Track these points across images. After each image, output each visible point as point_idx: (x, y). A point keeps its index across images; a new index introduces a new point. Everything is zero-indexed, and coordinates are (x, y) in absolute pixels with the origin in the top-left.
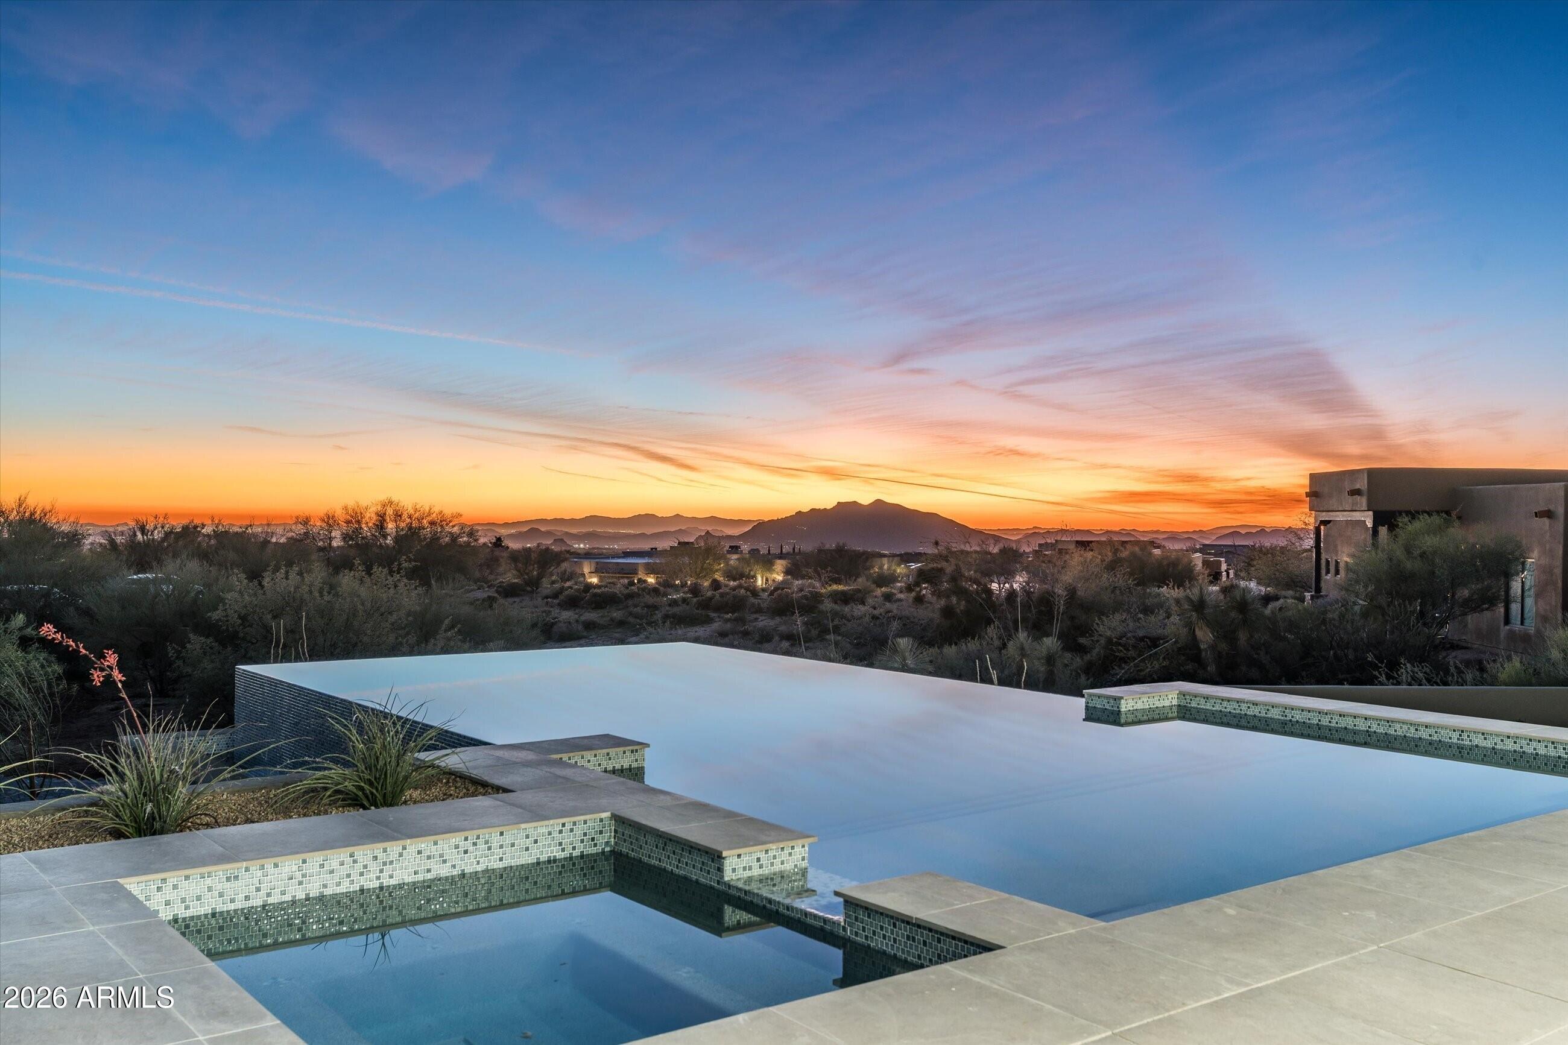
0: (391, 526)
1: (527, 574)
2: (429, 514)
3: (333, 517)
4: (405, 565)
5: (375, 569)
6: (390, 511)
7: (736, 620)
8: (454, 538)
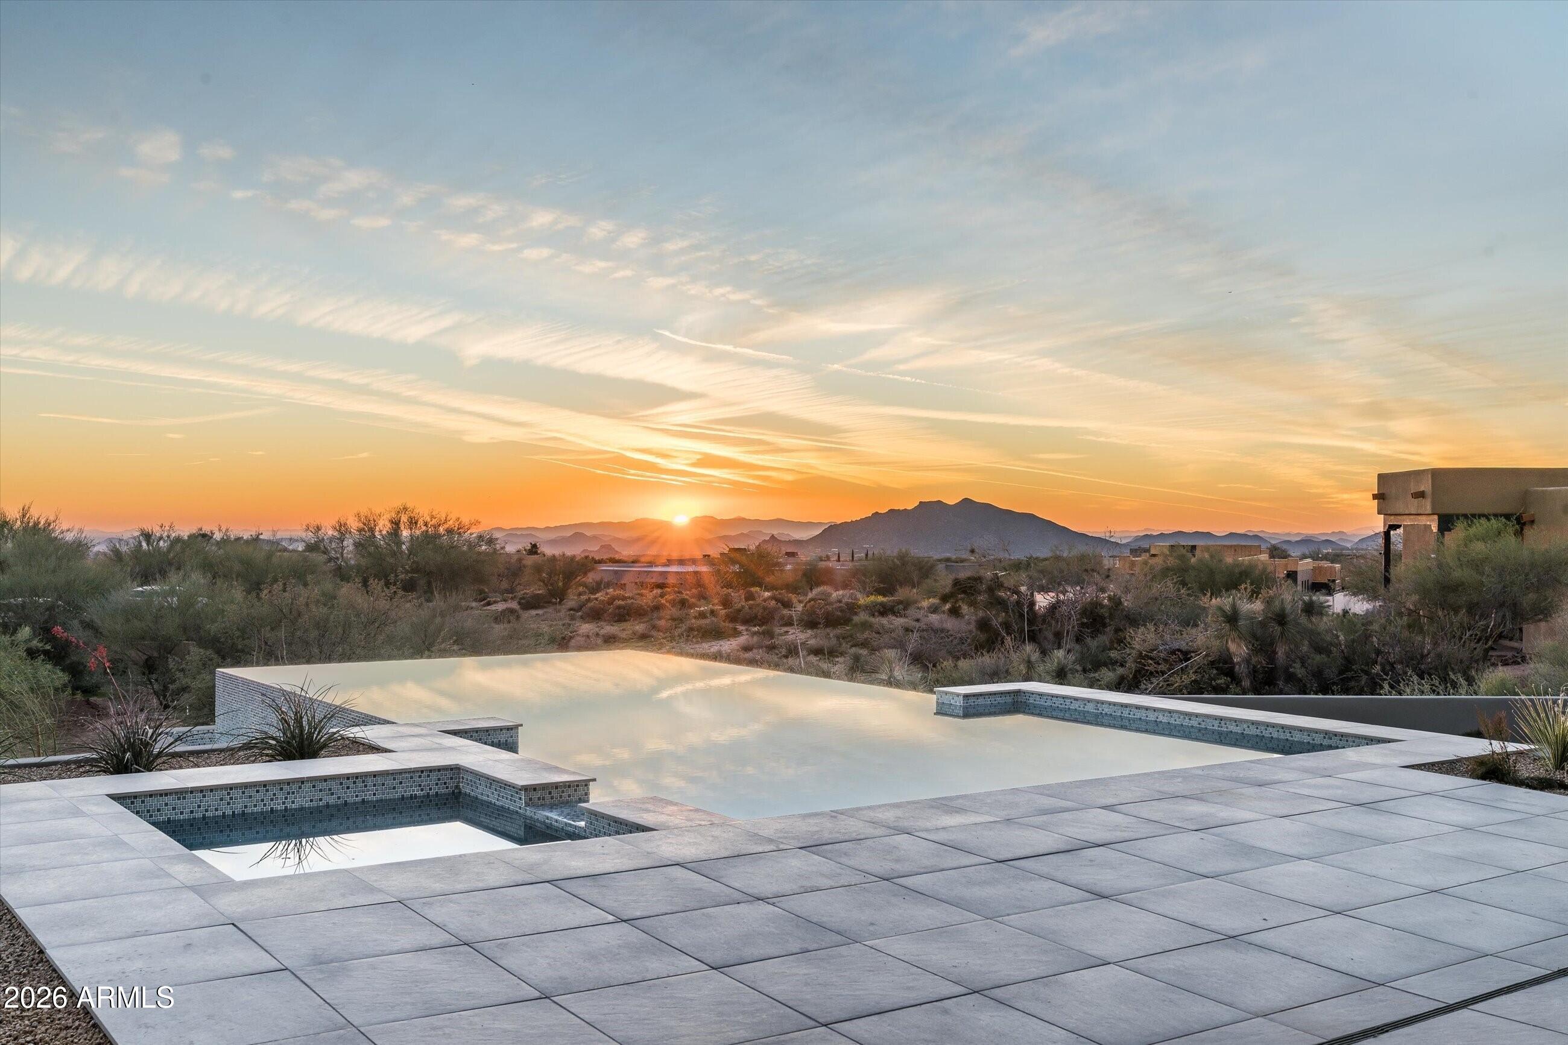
0: (405, 533)
1: (552, 584)
2: (446, 521)
3: (345, 524)
4: (402, 576)
5: (371, 581)
6: (404, 518)
7: (763, 633)
8: (471, 546)
